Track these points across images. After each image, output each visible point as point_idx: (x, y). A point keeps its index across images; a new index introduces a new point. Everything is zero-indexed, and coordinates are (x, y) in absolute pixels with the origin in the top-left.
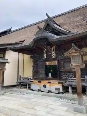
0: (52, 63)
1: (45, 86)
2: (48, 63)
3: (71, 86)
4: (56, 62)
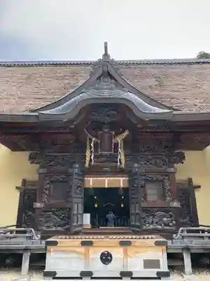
0: (107, 182)
1: (106, 258)
2: (91, 179)
4: (120, 180)
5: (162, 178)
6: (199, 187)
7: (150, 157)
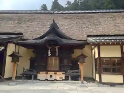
1: (51, 76)
3: (70, 75)
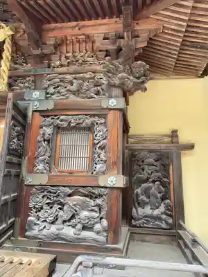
5: (89, 121)
6: (191, 147)
7: (69, 77)
